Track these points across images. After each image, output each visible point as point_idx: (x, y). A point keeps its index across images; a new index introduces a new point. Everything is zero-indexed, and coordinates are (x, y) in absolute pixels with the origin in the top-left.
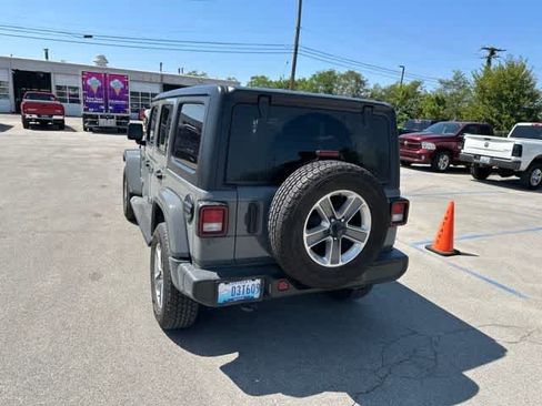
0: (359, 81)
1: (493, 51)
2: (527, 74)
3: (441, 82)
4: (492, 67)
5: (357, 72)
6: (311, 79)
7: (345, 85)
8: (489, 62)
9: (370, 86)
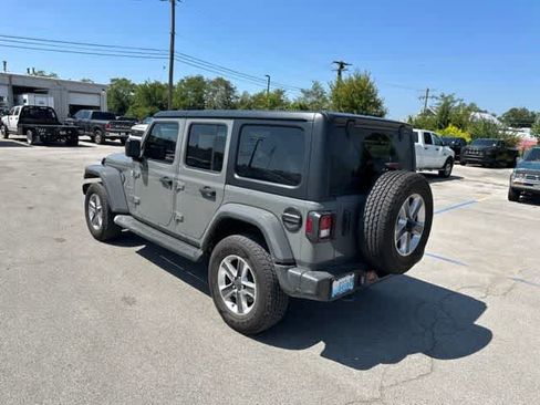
1: (342, 65)
3: (303, 91)
5: (226, 79)
6: (179, 84)
7: (216, 92)
8: (339, 74)
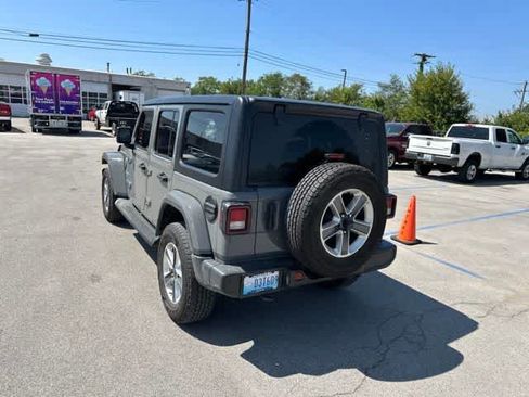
0: (305, 84)
1: (424, 58)
2: (454, 79)
3: (380, 85)
4: (424, 72)
5: (302, 75)
6: (259, 81)
7: (292, 88)
8: (421, 67)
9: (315, 88)
